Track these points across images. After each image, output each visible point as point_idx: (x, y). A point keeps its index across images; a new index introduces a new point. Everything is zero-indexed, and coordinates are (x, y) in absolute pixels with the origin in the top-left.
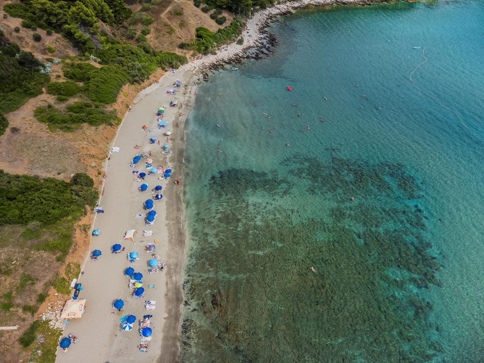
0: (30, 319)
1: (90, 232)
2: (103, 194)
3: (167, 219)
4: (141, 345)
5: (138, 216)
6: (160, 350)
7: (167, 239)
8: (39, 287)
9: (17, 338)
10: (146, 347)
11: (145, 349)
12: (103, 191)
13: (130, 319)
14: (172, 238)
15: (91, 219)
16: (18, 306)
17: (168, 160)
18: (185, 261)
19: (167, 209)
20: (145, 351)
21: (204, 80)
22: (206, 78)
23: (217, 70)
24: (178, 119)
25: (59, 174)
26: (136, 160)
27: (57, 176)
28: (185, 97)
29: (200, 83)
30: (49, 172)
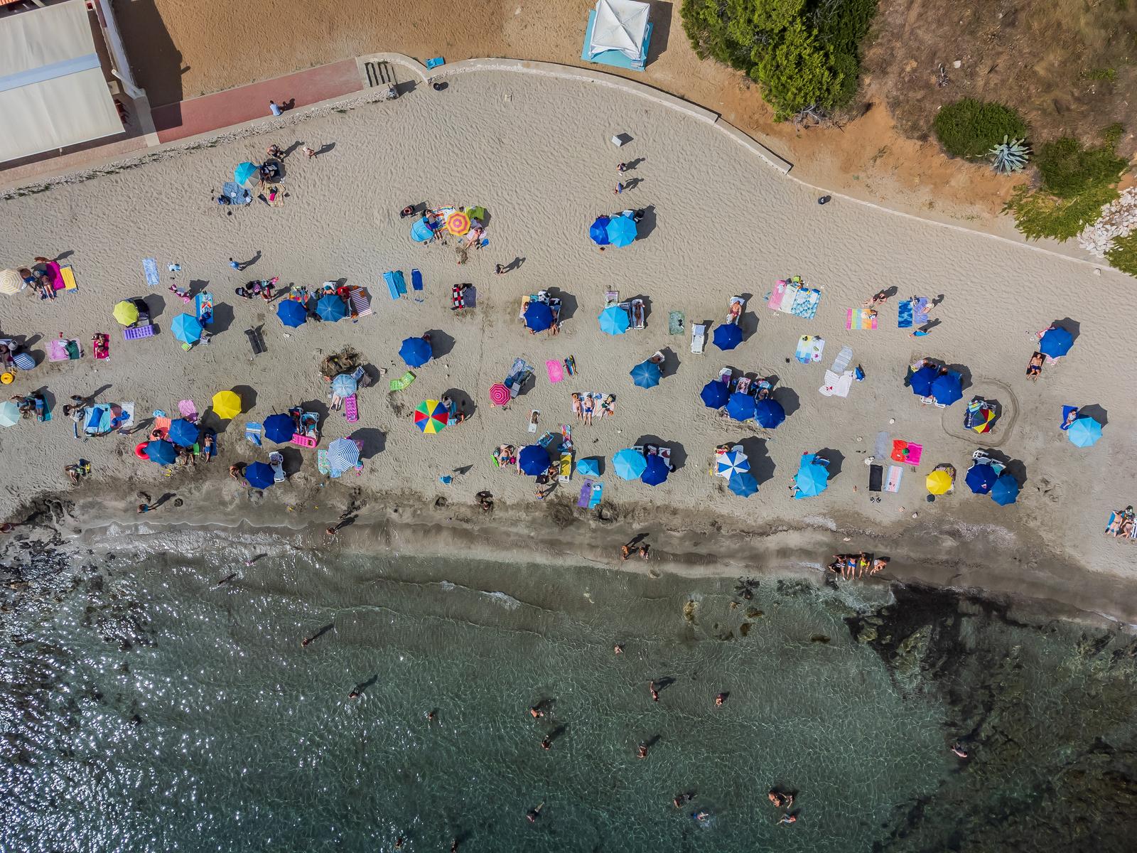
4: (1132, 516)
6: (1100, 570)
10: (1121, 531)
11: (1116, 529)
20: (1111, 527)
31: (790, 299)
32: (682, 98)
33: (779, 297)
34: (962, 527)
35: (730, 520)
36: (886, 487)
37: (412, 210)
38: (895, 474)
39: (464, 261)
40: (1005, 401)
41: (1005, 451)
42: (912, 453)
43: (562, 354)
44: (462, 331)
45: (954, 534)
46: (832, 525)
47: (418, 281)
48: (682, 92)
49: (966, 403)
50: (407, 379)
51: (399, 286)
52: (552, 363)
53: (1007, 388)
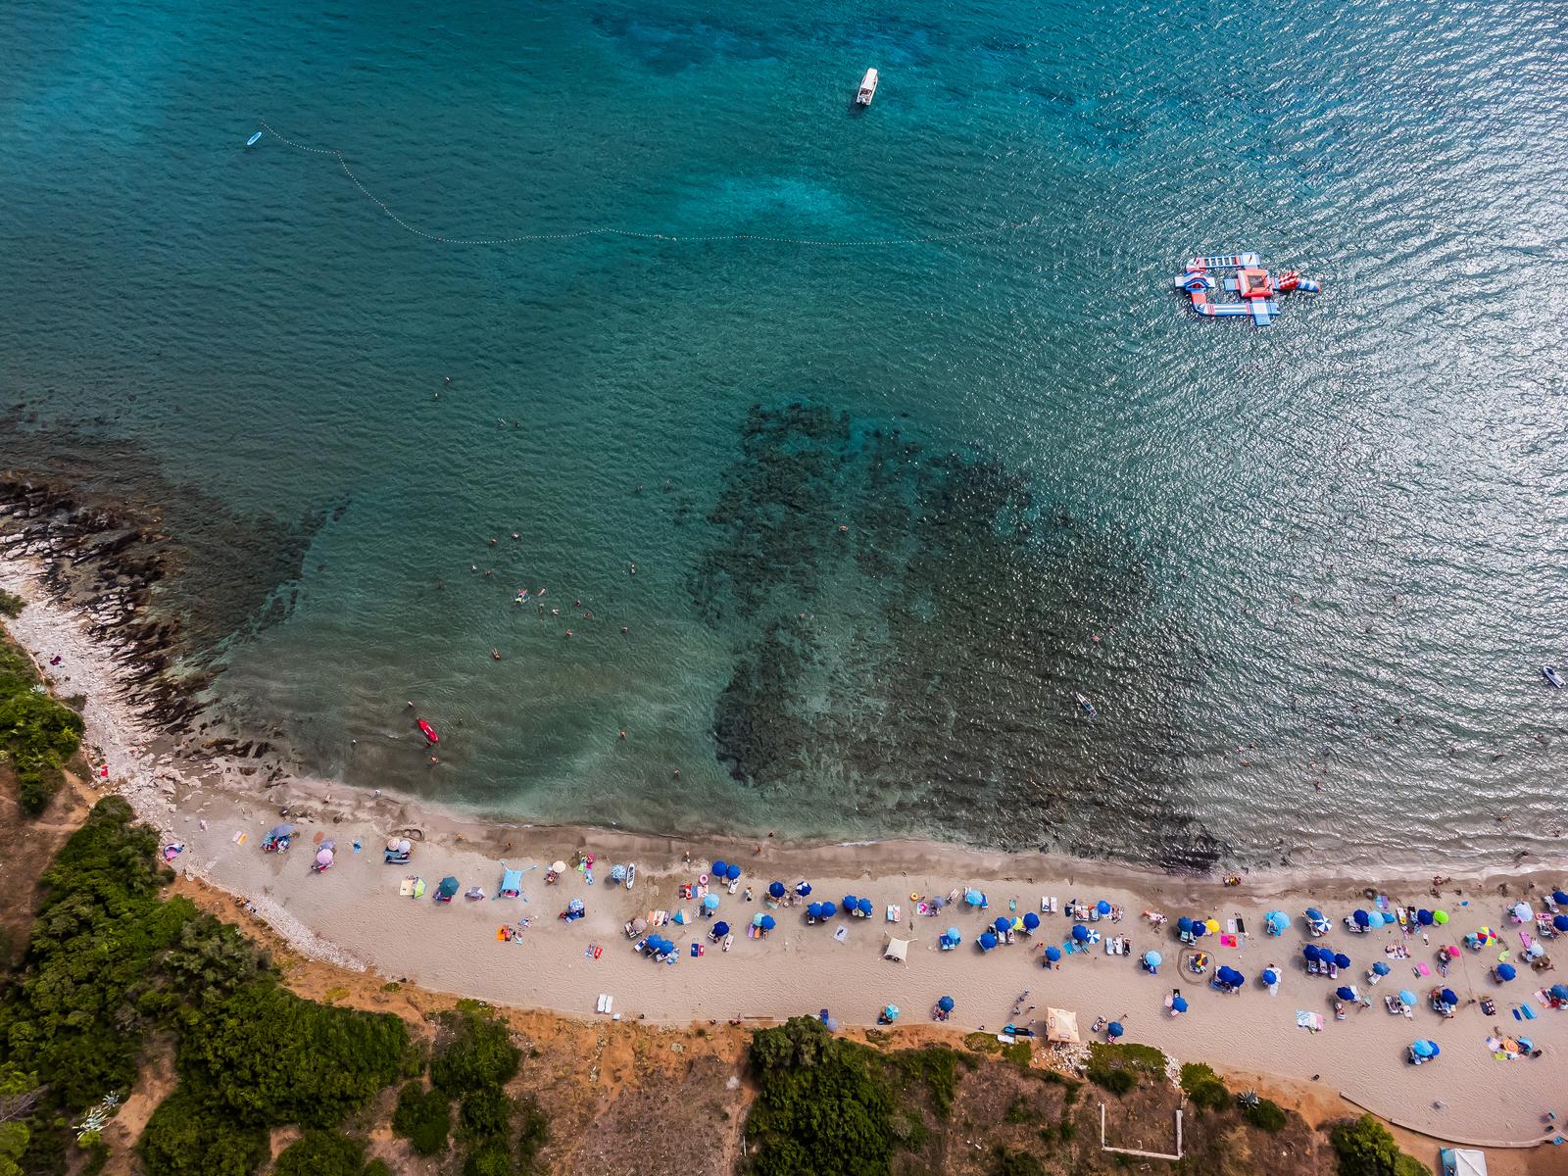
0: (1088, 1087)
1: (885, 1029)
2: (770, 1019)
3: (859, 877)
5: (841, 938)
6: (1123, 891)
7: (910, 878)
8: (1028, 1087)
9: (1116, 1100)
12: (759, 1018)
13: (1079, 936)
14: (908, 868)
15: (850, 1030)
16: (1065, 1114)
17: (660, 874)
19: (828, 876)
21: (258, 755)
22: (247, 748)
23: (197, 708)
24: (476, 846)
25: (726, 1117)
26: (654, 949)
27: (733, 1122)
28: (356, 820)
29: (275, 768)
30: (719, 1143)
31: (1312, 1020)
32: (1413, 1132)
33: (1318, 1021)
34: (1190, 905)
35: (1306, 896)
36: (1234, 921)
37: (1537, 1054)
38: (1232, 929)
39: (1496, 1029)
40: (1187, 974)
41: (1180, 947)
42: (1227, 941)
43: (1422, 978)
44: (1481, 988)
45: (1193, 901)
46: (1255, 899)
47: (1516, 1013)
48: (1415, 1136)
49: (1207, 970)
50: (1502, 958)
51: (1524, 1009)
52: (1427, 974)
53: (1188, 981)
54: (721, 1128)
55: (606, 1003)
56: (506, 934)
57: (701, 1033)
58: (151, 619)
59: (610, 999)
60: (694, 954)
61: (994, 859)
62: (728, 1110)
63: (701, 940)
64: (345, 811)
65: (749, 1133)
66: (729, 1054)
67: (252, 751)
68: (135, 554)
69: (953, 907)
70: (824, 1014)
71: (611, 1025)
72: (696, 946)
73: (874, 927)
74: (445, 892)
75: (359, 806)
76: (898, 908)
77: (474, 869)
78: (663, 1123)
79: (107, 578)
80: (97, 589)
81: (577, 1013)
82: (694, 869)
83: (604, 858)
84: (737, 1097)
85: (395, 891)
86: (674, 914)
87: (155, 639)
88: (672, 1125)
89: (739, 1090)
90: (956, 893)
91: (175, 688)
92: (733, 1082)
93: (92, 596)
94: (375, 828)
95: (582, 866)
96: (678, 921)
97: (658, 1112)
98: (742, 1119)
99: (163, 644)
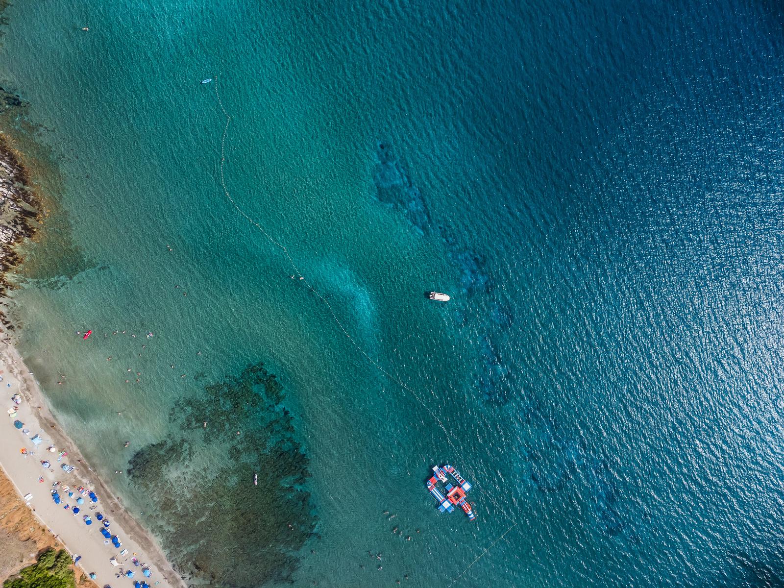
1: (89, 577)
2: (65, 544)
3: (127, 534)
5: (106, 543)
7: (140, 548)
12: (63, 541)
14: (143, 546)
15: (79, 569)
17: (79, 477)
18: (163, 553)
19: (120, 525)
21: (9, 328)
22: (7, 323)
23: (4, 295)
24: (40, 418)
25: (22, 561)
26: (56, 497)
27: (22, 564)
28: (16, 377)
29: (9, 337)
30: (13, 566)
54: (18, 562)
55: (29, 498)
56: (24, 452)
57: (44, 530)
58: (16, 250)
59: (32, 497)
60: (65, 507)
61: (168, 567)
62: (24, 560)
63: (70, 506)
64: (16, 371)
65: (22, 571)
66: (41, 546)
67: (8, 325)
68: (30, 221)
69: (141, 568)
70: (78, 558)
71: (24, 505)
72: (68, 506)
73: (116, 551)
74: (18, 424)
75: (21, 373)
76: (127, 552)
77: (32, 424)
78: (5, 547)
79: (15, 222)
80: (9, 223)
81: (20, 492)
82: (89, 486)
83: (69, 457)
84: (30, 559)
85: (8, 409)
86: (71, 492)
87: (11, 259)
88: (7, 550)
89: (32, 558)
90: (146, 565)
91: (4, 282)
92: (33, 555)
93: (6, 224)
94: (19, 385)
95: (61, 454)
96: (70, 494)
97: (7, 543)
98: (26, 566)
99: (12, 263)
